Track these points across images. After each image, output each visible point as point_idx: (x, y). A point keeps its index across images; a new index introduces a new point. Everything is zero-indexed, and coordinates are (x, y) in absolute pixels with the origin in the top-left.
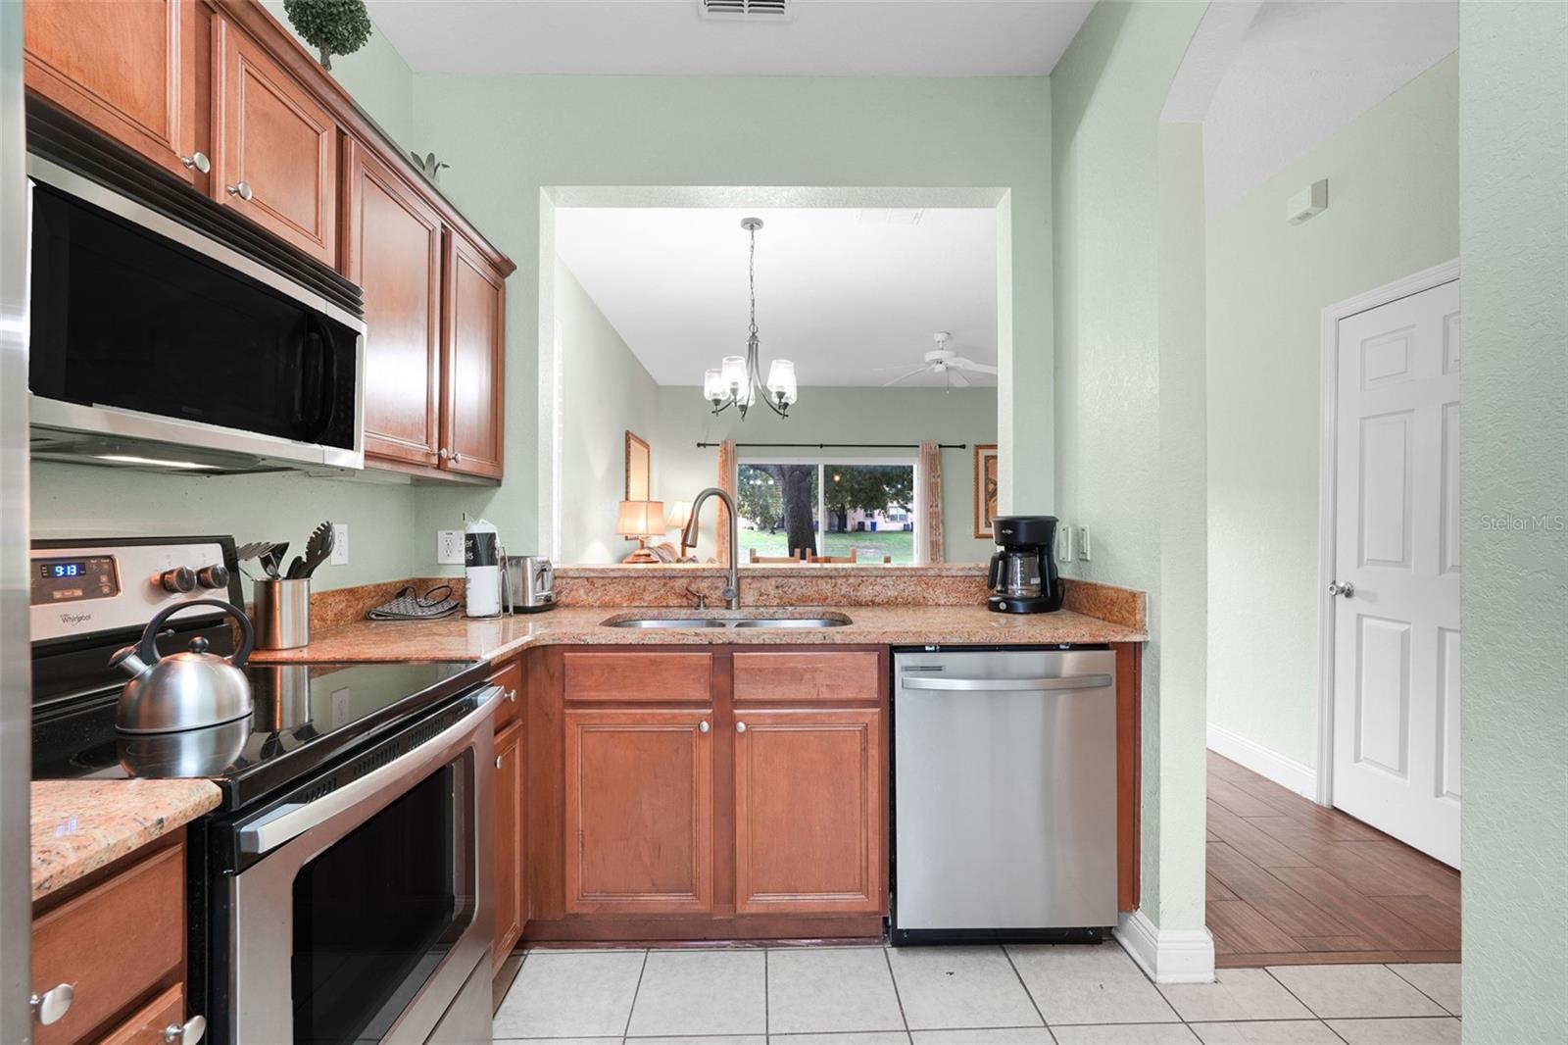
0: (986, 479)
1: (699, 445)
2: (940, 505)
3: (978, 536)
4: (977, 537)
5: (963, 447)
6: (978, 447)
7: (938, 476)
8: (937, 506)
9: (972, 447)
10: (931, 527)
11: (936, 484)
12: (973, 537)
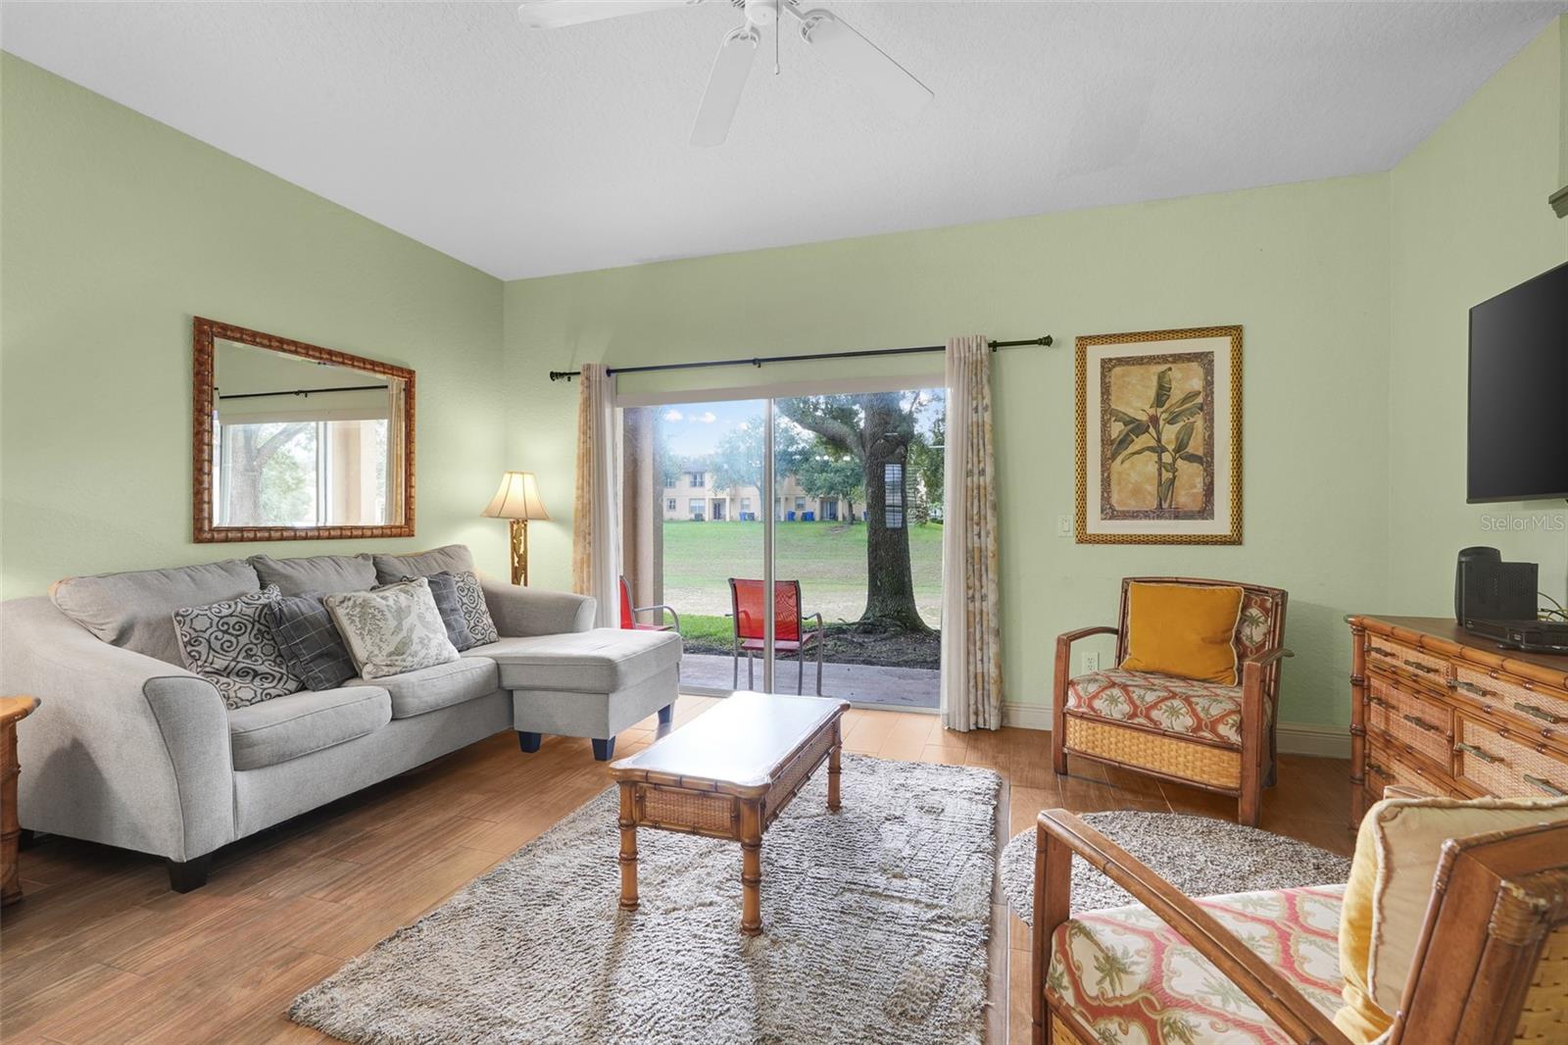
0: (1104, 412)
1: (554, 375)
2: (989, 471)
3: (1084, 538)
4: (1080, 541)
5: (1047, 341)
6: (1083, 342)
7: (985, 409)
8: (982, 473)
9: (1073, 343)
10: (968, 518)
11: (980, 426)
12: (1074, 540)
